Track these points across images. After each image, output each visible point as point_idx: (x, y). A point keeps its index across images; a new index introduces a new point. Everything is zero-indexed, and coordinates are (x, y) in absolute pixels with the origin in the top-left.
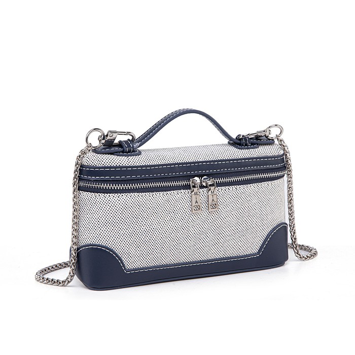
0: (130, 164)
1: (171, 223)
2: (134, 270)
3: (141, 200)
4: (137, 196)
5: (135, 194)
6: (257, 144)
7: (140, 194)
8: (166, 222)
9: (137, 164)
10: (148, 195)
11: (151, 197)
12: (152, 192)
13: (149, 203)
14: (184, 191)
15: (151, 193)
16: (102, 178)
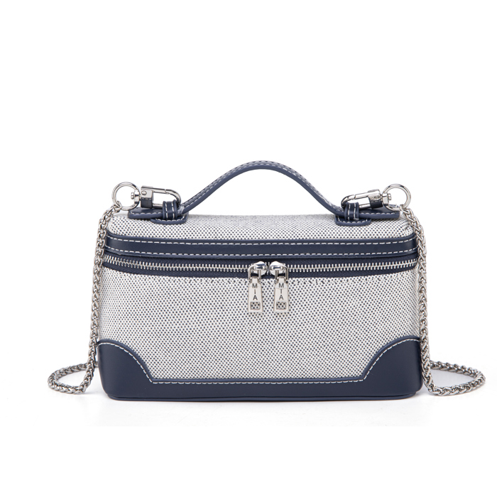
0: (165, 236)
1: (218, 323)
2: (164, 380)
3: (172, 286)
4: (167, 281)
5: (165, 278)
6: (369, 219)
7: (172, 278)
8: (209, 321)
9: (175, 236)
10: (182, 281)
11: (188, 283)
12: (189, 277)
13: (184, 292)
14: (239, 280)
15: (187, 278)
16: (131, 253)
